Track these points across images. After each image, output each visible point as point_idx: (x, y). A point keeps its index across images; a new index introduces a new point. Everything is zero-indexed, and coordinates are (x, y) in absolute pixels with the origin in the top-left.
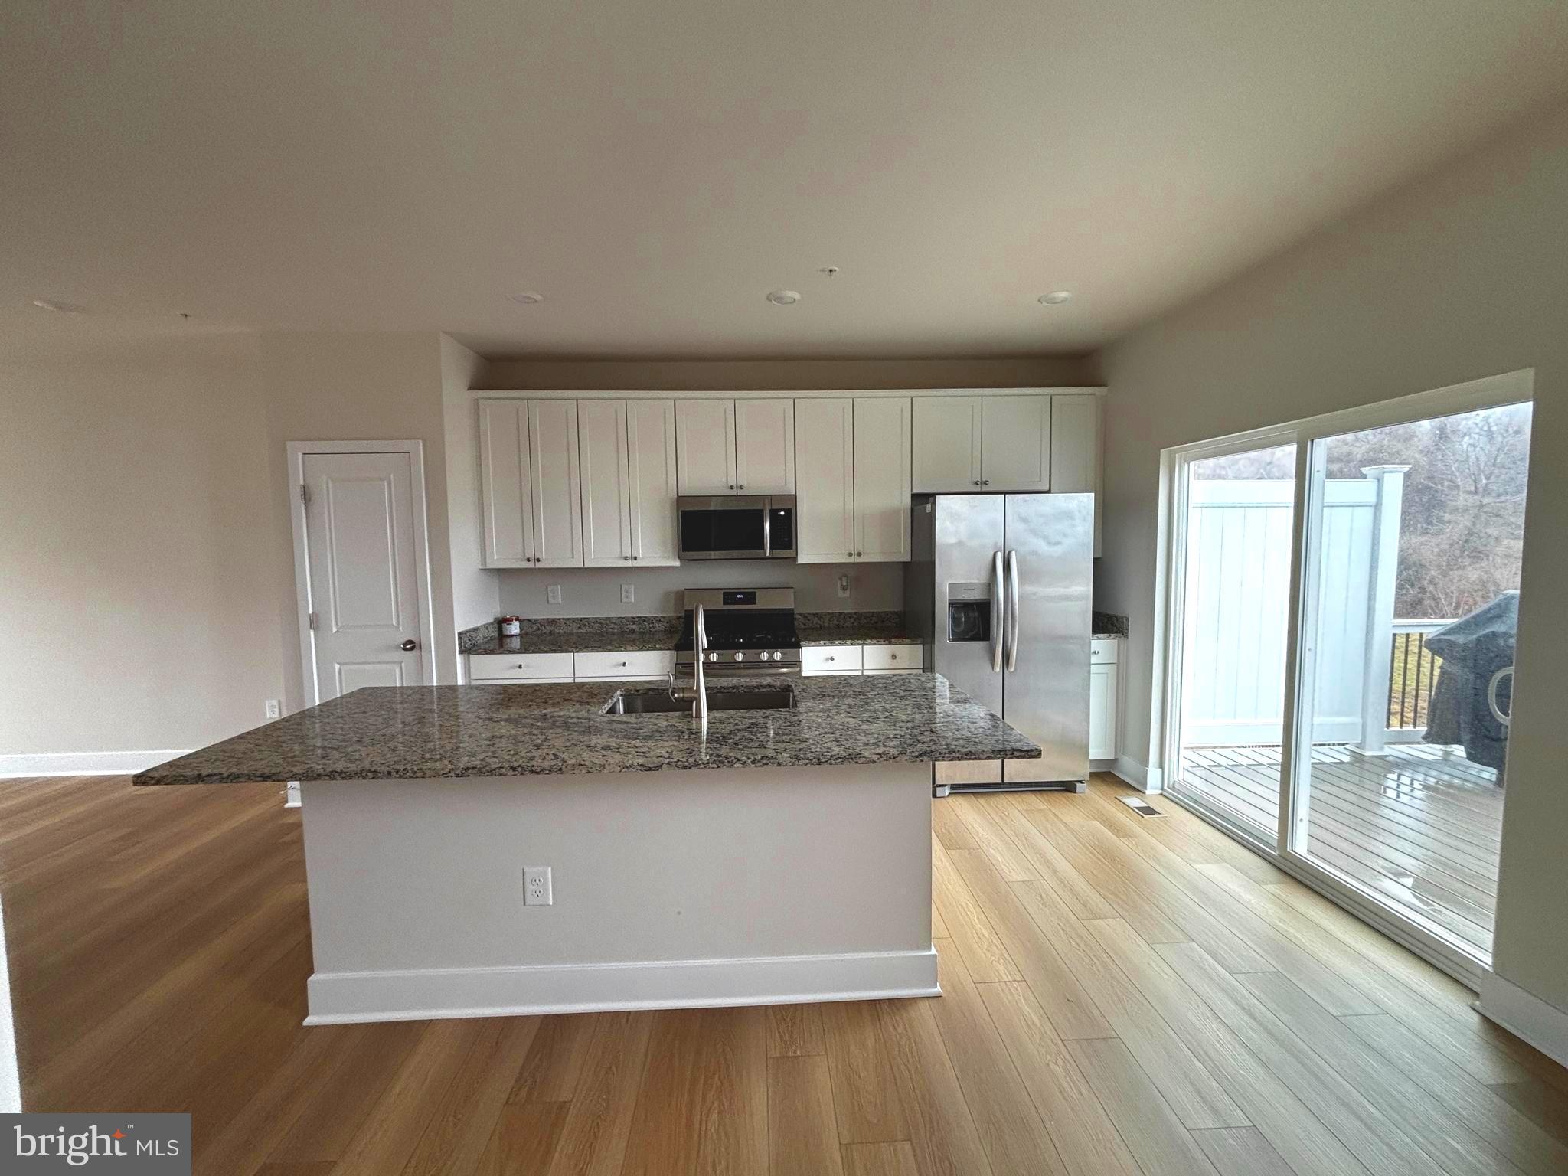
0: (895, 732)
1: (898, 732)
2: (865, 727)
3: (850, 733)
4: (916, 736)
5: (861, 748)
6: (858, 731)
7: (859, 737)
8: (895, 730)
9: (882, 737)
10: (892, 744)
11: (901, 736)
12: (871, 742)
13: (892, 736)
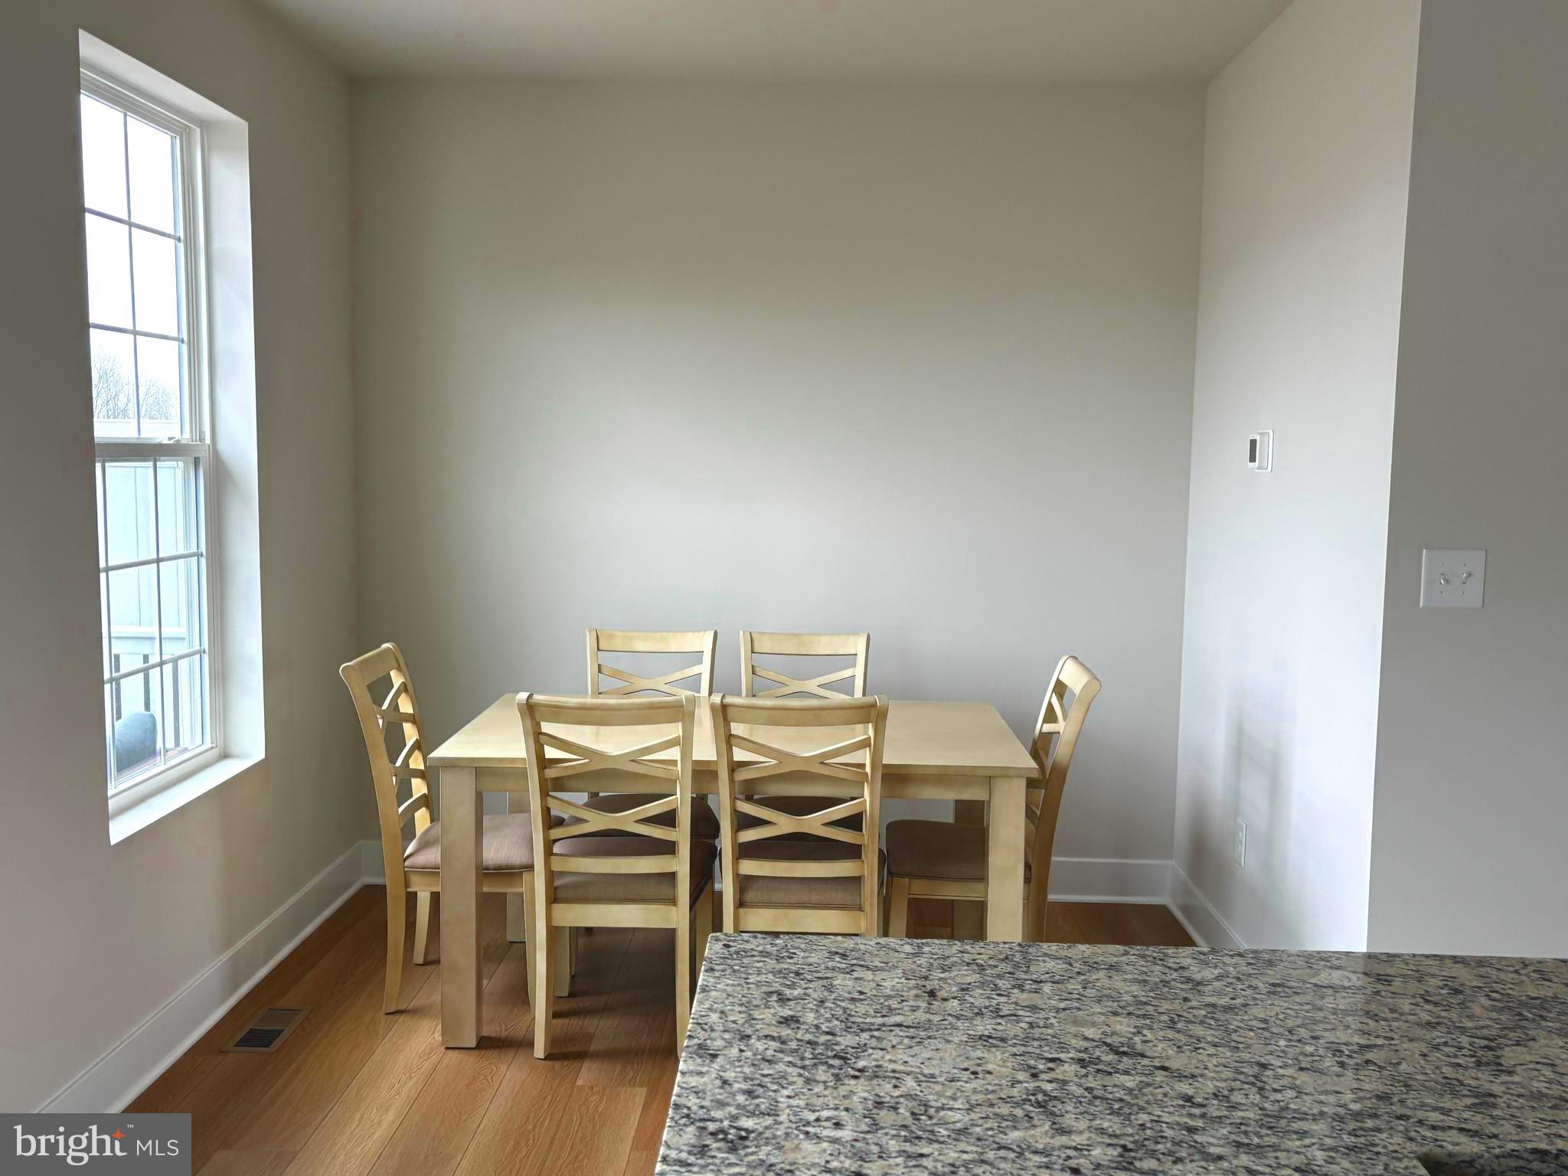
0: (1036, 1000)
1: (1023, 997)
2: (1123, 1027)
3: (1165, 1006)
4: (982, 985)
5: (1124, 958)
6: (1139, 1010)
7: (1135, 989)
8: (1034, 1008)
9: (1073, 986)
10: (1051, 965)
11: (1021, 987)
12: (1102, 974)
13: (1047, 988)
